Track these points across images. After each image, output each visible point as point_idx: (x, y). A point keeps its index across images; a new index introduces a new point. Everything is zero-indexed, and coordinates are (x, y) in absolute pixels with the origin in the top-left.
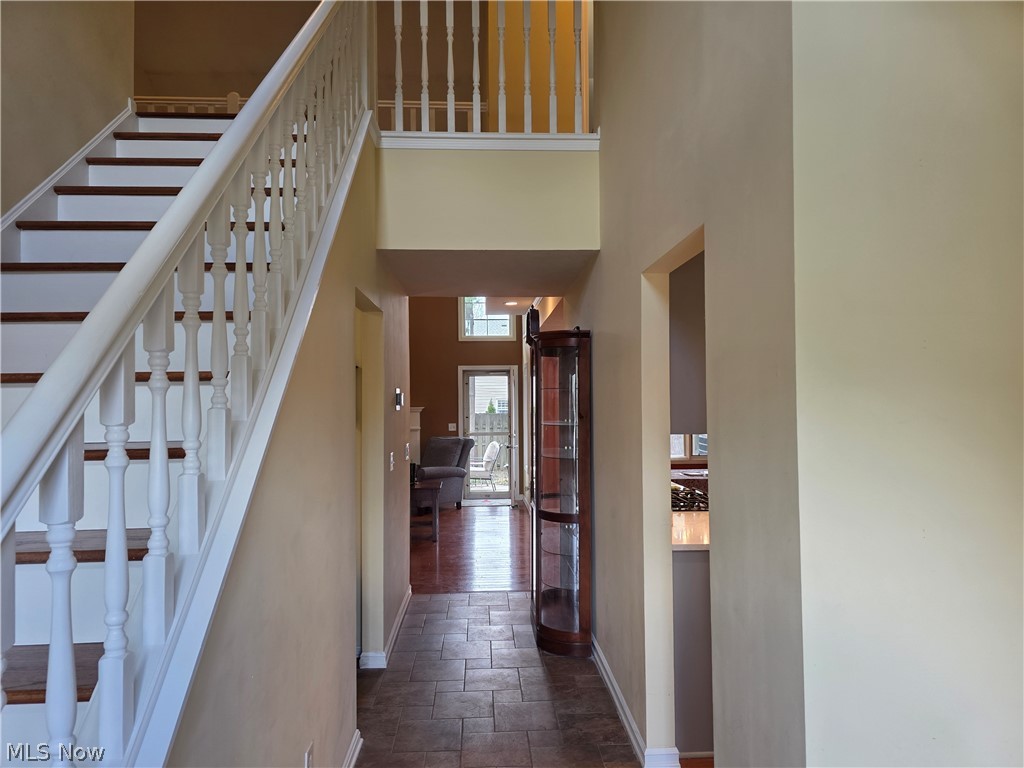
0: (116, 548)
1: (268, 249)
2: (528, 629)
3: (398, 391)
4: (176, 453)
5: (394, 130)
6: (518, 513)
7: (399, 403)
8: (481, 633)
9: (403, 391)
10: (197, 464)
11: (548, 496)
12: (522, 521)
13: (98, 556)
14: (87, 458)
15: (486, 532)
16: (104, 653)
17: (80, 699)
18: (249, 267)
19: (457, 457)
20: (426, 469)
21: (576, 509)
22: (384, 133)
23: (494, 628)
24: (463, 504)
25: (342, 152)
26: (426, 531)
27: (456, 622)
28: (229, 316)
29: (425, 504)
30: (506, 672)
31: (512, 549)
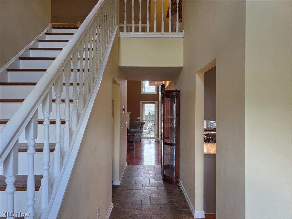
0: (46, 149)
1: (89, 65)
2: (160, 176)
3: (124, 107)
4: (63, 122)
5: (124, 32)
6: (157, 143)
7: (124, 111)
8: (147, 177)
9: (125, 107)
10: (69, 125)
11: (167, 138)
12: (158, 145)
13: (41, 150)
14: (38, 123)
15: (148, 148)
16: (43, 177)
17: (36, 190)
18: (83, 70)
19: (140, 127)
20: (131, 130)
21: (175, 142)
22: (121, 33)
23: (151, 175)
24: (141, 140)
25: (109, 38)
26: (131, 147)
27: (139, 173)
28: (78, 84)
29: (131, 140)
30: (154, 188)
31: (155, 153)
